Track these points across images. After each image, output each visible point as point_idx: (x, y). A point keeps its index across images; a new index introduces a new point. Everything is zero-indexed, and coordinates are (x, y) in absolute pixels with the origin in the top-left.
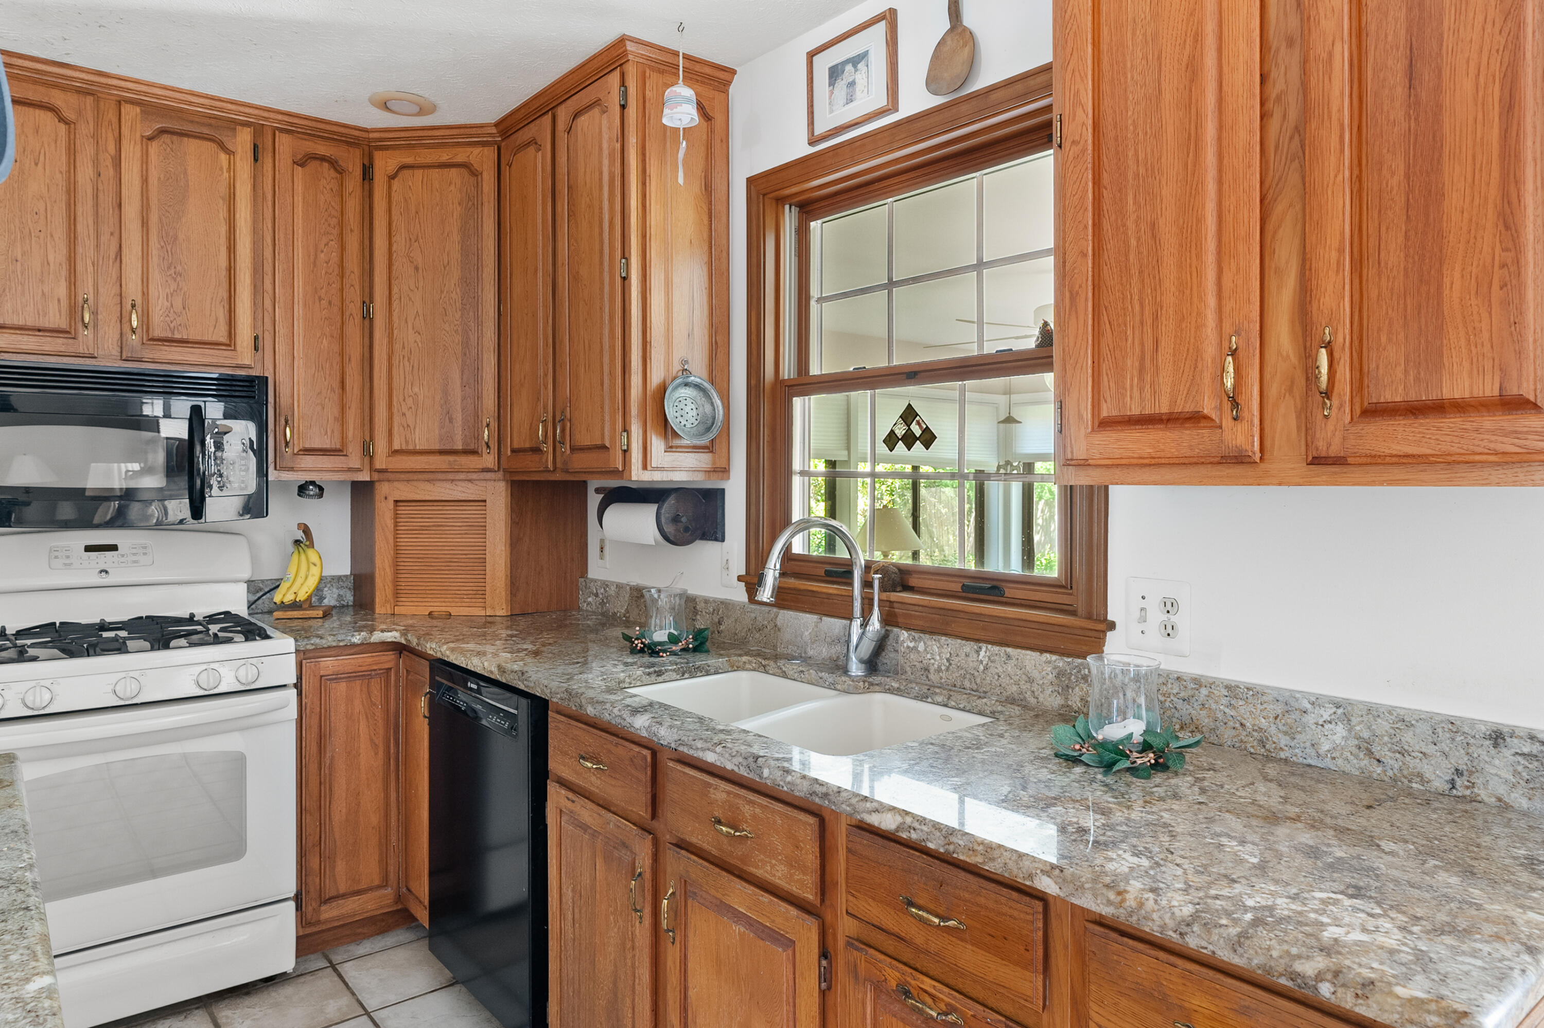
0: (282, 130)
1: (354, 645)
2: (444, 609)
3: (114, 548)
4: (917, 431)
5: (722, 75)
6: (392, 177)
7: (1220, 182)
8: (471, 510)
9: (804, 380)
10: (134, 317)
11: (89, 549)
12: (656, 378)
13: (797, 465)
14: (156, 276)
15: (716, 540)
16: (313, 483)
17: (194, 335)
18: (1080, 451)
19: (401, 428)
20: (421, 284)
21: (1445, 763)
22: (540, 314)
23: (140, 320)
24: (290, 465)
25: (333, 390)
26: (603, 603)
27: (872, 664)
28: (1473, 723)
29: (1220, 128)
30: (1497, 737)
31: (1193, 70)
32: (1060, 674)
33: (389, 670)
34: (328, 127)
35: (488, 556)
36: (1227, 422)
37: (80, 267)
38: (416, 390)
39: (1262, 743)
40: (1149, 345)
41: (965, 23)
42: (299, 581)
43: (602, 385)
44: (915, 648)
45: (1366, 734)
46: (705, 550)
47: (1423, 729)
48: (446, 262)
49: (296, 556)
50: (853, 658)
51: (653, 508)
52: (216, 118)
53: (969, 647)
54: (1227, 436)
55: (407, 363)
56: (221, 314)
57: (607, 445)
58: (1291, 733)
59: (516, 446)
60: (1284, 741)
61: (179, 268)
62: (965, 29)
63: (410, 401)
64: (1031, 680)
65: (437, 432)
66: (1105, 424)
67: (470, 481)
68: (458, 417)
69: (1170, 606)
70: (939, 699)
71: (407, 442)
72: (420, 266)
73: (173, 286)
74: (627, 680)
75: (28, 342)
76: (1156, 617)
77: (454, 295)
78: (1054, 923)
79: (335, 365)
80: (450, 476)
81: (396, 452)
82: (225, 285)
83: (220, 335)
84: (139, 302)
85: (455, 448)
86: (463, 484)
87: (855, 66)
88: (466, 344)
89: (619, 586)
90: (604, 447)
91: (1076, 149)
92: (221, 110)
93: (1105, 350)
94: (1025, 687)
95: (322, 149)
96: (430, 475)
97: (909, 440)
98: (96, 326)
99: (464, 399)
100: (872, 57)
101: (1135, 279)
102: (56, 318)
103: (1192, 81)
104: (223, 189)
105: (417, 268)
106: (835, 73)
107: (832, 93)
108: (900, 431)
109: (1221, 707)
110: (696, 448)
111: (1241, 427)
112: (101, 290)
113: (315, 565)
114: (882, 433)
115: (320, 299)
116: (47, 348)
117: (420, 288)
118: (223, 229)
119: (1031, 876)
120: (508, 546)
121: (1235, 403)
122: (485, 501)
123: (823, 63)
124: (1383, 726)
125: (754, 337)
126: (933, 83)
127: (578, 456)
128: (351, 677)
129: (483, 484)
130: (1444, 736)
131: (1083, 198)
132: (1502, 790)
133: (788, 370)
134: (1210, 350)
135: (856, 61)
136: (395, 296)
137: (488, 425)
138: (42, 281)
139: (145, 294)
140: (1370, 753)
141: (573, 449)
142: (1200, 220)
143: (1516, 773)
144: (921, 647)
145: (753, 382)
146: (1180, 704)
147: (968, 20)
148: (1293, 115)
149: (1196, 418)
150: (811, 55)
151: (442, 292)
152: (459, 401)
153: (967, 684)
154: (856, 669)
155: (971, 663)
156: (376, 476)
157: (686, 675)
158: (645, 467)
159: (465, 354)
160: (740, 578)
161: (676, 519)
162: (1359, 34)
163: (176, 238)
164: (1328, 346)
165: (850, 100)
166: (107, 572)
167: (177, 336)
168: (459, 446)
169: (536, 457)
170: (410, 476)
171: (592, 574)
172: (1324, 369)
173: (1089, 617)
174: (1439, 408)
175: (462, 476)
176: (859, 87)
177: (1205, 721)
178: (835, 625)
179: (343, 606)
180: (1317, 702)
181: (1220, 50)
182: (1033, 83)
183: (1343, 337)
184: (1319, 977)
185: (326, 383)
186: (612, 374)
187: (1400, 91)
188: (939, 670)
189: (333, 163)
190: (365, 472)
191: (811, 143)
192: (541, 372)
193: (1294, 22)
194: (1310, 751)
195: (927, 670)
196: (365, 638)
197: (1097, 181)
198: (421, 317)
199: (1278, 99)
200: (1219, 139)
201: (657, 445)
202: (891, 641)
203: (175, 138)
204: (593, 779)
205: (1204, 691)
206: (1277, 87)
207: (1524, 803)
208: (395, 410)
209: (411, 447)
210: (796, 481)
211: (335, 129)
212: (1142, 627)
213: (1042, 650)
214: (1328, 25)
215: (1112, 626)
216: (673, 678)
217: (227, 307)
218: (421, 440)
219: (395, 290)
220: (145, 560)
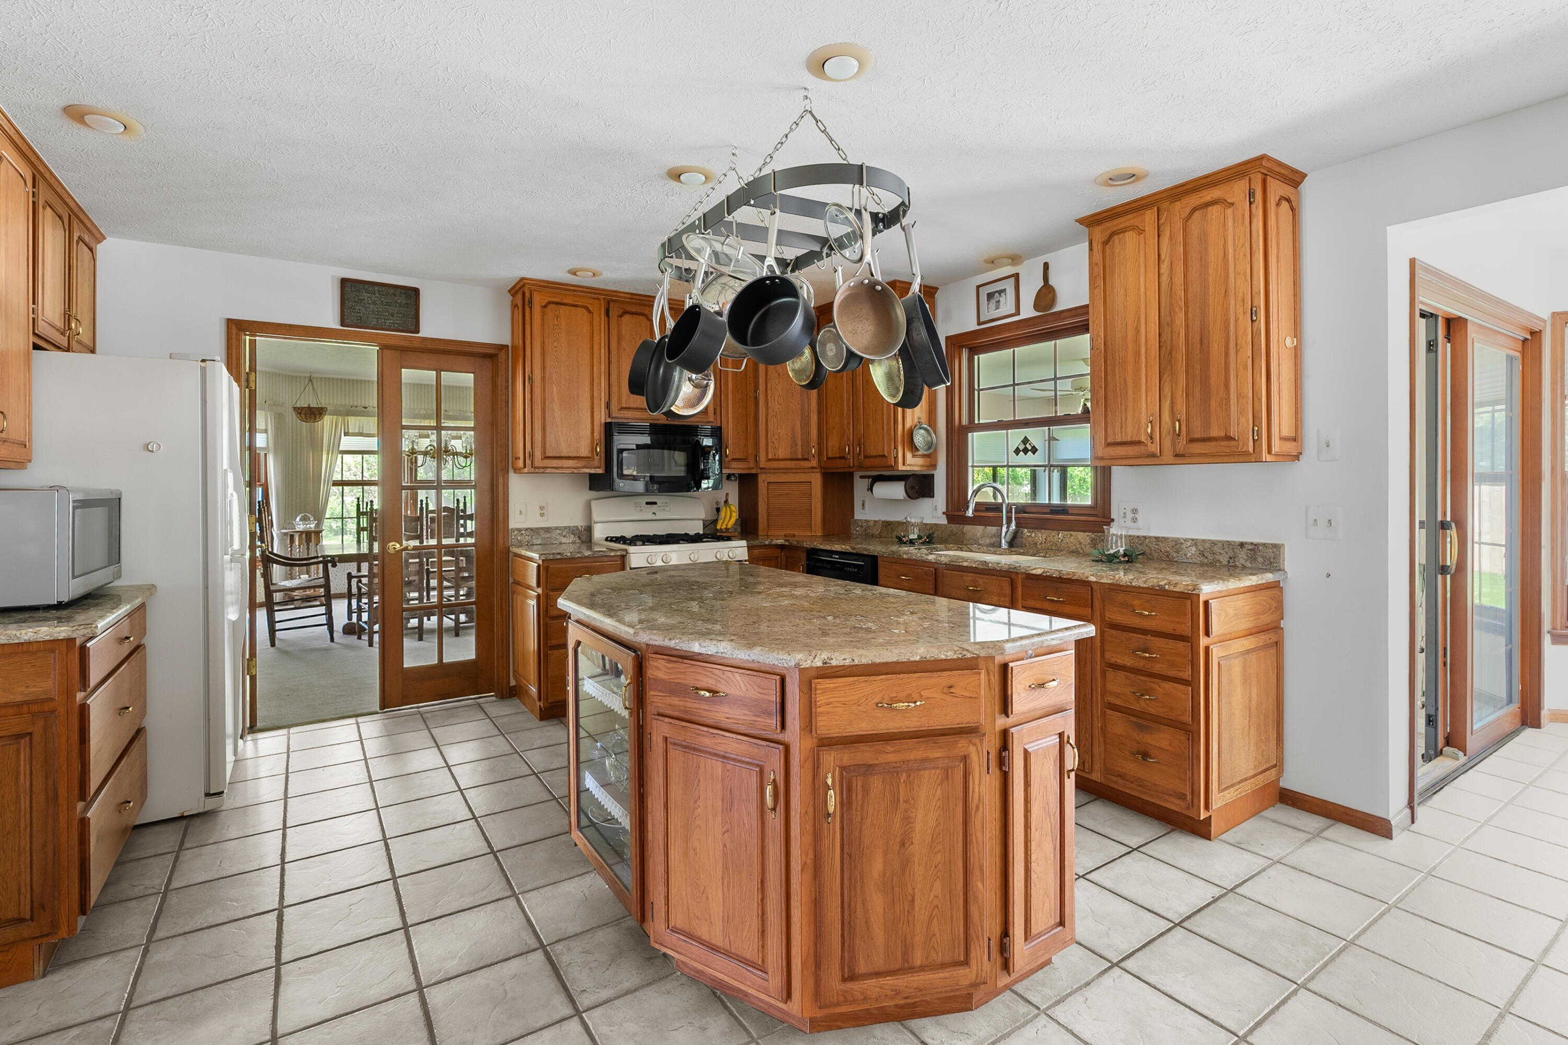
1: (766, 545)
2: (791, 533)
3: (655, 503)
4: (1030, 448)
5: (932, 290)
7: (1146, 367)
8: (805, 486)
9: (972, 426)
11: (647, 503)
12: (909, 424)
13: (970, 464)
15: (930, 497)
16: (733, 474)
18: (1100, 454)
19: (772, 448)
20: (781, 382)
21: (1226, 556)
22: (845, 396)
24: (728, 466)
25: (743, 432)
26: (866, 530)
27: (1011, 544)
28: (1234, 542)
29: (1146, 349)
30: (1242, 545)
31: (1137, 330)
32: (1093, 540)
33: (778, 557)
35: (812, 508)
36: (1149, 444)
38: (779, 430)
39: (1168, 556)
40: (1124, 419)
41: (1050, 283)
42: (727, 519)
43: (883, 428)
44: (1031, 536)
45: (1202, 549)
46: (925, 503)
47: (1220, 545)
49: (724, 508)
50: (1003, 541)
51: (903, 483)
53: (1054, 533)
54: (1149, 448)
55: (775, 419)
57: (886, 454)
58: (1177, 552)
59: (830, 456)
60: (1175, 555)
62: (1051, 286)
63: (776, 436)
64: (1080, 543)
65: (789, 450)
66: (1109, 445)
67: (804, 473)
68: (799, 443)
69: (1135, 511)
70: (1042, 554)
71: (775, 455)
72: (781, 373)
76: (1130, 516)
78: (1094, 593)
80: (795, 471)
81: (770, 460)
85: (798, 457)
86: (801, 474)
87: (1000, 294)
88: (802, 410)
89: (875, 521)
90: (884, 456)
91: (1098, 351)
93: (1109, 420)
94: (1078, 546)
96: (786, 470)
97: (1026, 451)
99: (802, 434)
100: (1008, 291)
101: (1119, 397)
103: (1137, 333)
105: (779, 374)
106: (990, 296)
107: (988, 304)
108: (1021, 447)
109: (1153, 546)
110: (923, 456)
111: (1154, 445)
114: (1012, 448)
115: (738, 390)
116: (644, 416)
117: (781, 384)
119: (1087, 578)
120: (821, 503)
121: (1151, 438)
122: (811, 482)
123: (984, 292)
124: (1207, 545)
125: (950, 407)
126: (1036, 307)
127: (867, 460)
129: (810, 474)
130: (1226, 546)
131: (1101, 368)
132: (1243, 562)
133: (965, 421)
134: (1144, 421)
135: (1000, 292)
136: (769, 388)
137: (814, 447)
140: (1203, 555)
141: (865, 457)
142: (1140, 379)
143: (1247, 556)
144: (1033, 535)
145: (949, 427)
146: (1139, 546)
147: (1052, 282)
148: (1169, 347)
149: (1139, 443)
150: (978, 287)
152: (800, 436)
153: (1054, 548)
154: (1004, 545)
155: (1056, 539)
156: (759, 471)
158: (904, 464)
159: (803, 414)
160: (944, 513)
161: (913, 488)
162: (1187, 326)
164: (1179, 421)
165: (997, 308)
166: (655, 514)
168: (800, 457)
169: (843, 461)
170: (776, 471)
171: (856, 517)
172: (1177, 428)
173: (1104, 517)
174: (1210, 439)
175: (801, 471)
176: (1001, 303)
177: (1148, 551)
178: (992, 530)
180: (1186, 540)
181: (1146, 324)
182: (1079, 311)
183: (1183, 417)
184: (1165, 584)
185: (741, 428)
186: (888, 424)
187: (1198, 345)
188: (1041, 543)
190: (755, 469)
191: (979, 323)
192: (845, 422)
193: (1169, 319)
194: (1184, 557)
195: (1036, 544)
196: (770, 542)
197: (1106, 363)
198: (781, 397)
199: (1165, 342)
200: (1146, 353)
201: (909, 455)
202: (1019, 534)
204: (905, 584)
205: (1147, 540)
206: (1164, 338)
207: (1250, 565)
208: (769, 440)
209: (777, 457)
210: (970, 469)
212: (1124, 520)
213: (1085, 532)
214: (1178, 322)
215: (1113, 520)
218: (781, 454)
219: (769, 385)
220: (668, 509)
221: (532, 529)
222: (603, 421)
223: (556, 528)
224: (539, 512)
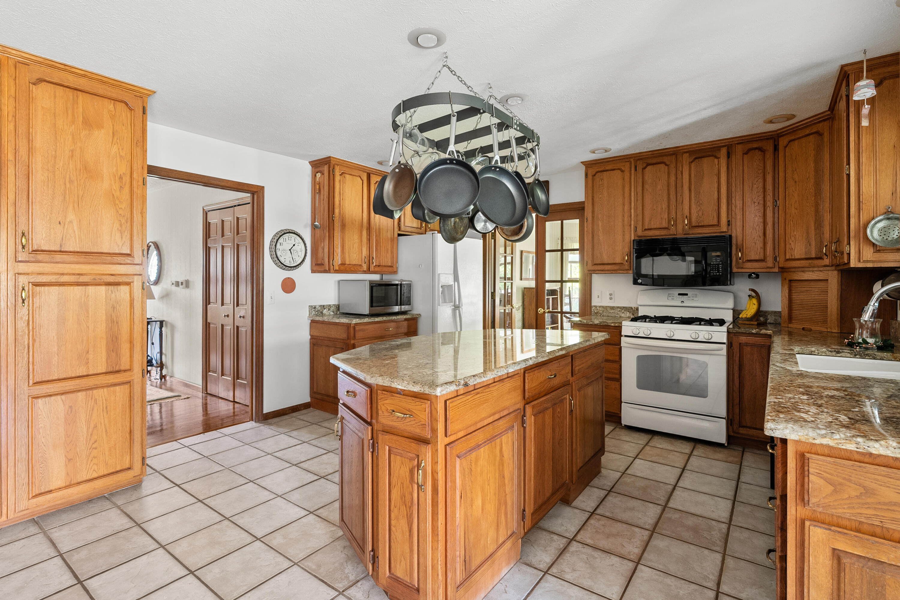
0: (738, 144)
1: (753, 333)
2: (809, 327)
3: (687, 294)
6: (786, 147)
8: (822, 284)
10: (686, 220)
11: (679, 294)
14: (693, 206)
16: (754, 273)
17: (706, 223)
19: (789, 250)
20: (797, 188)
23: (688, 221)
24: (741, 266)
25: (760, 237)
34: (758, 136)
35: (829, 305)
37: (671, 208)
38: (795, 233)
42: (749, 310)
48: (808, 176)
49: (749, 302)
52: (714, 148)
55: (792, 223)
56: (715, 215)
61: (701, 202)
63: (793, 238)
65: (804, 250)
67: (820, 271)
68: (813, 243)
71: (792, 255)
72: (797, 181)
73: (699, 208)
74: (816, 351)
75: (657, 233)
77: (811, 190)
79: (761, 227)
80: (811, 269)
81: (788, 260)
82: (717, 204)
83: (715, 222)
84: (688, 215)
85: (812, 257)
86: (818, 273)
88: (816, 211)
92: (715, 144)
95: (755, 145)
96: (803, 269)
98: (676, 225)
99: (815, 235)
102: (665, 225)
104: (716, 171)
105: (795, 182)
112: (677, 214)
113: (755, 304)
115: (754, 203)
116: (662, 234)
117: (797, 190)
118: (716, 185)
120: (839, 301)
122: (828, 280)
128: (753, 345)
129: (827, 272)
136: (787, 195)
137: (826, 246)
138: (661, 214)
139: (690, 213)
151: (806, 190)
152: (813, 236)
156: (780, 270)
157: (857, 356)
159: (816, 215)
163: (700, 192)
166: (683, 302)
167: (700, 225)
168: (814, 256)
170: (795, 270)
175: (815, 269)
179: (777, 324)
185: (757, 234)
189: (760, 149)
190: (776, 268)
196: (758, 332)
198: (797, 202)
203: (699, 159)
208: (787, 242)
209: (793, 257)
211: (760, 135)
216: (848, 356)
217: (717, 212)
218: (797, 254)
219: (787, 192)
220: (695, 299)
221: (603, 307)
222: (633, 238)
223: (618, 307)
224: (609, 297)
